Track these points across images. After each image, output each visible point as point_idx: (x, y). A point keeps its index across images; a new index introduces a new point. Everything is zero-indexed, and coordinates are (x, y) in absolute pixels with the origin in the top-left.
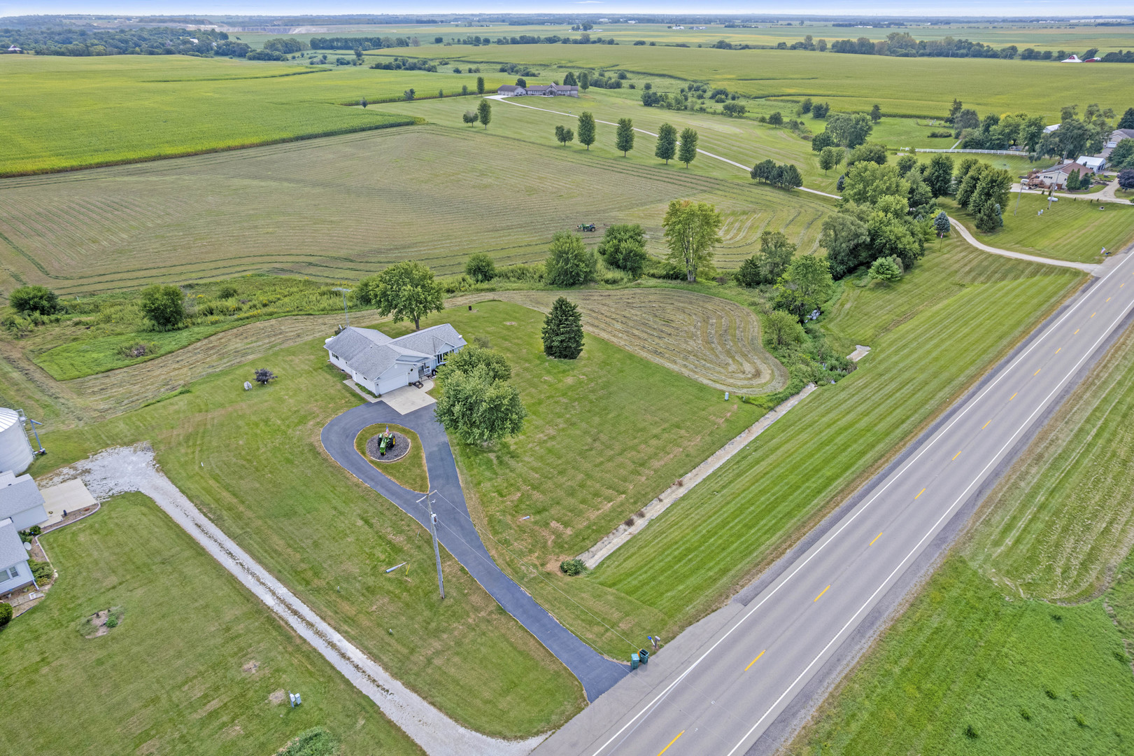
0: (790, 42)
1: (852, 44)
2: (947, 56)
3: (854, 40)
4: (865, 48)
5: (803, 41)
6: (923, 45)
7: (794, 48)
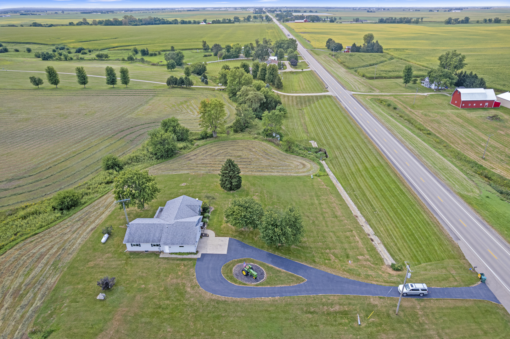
0: (75, 22)
1: (111, 21)
2: (153, 24)
3: (112, 20)
4: (116, 23)
5: (82, 21)
6: (140, 21)
7: (78, 24)
